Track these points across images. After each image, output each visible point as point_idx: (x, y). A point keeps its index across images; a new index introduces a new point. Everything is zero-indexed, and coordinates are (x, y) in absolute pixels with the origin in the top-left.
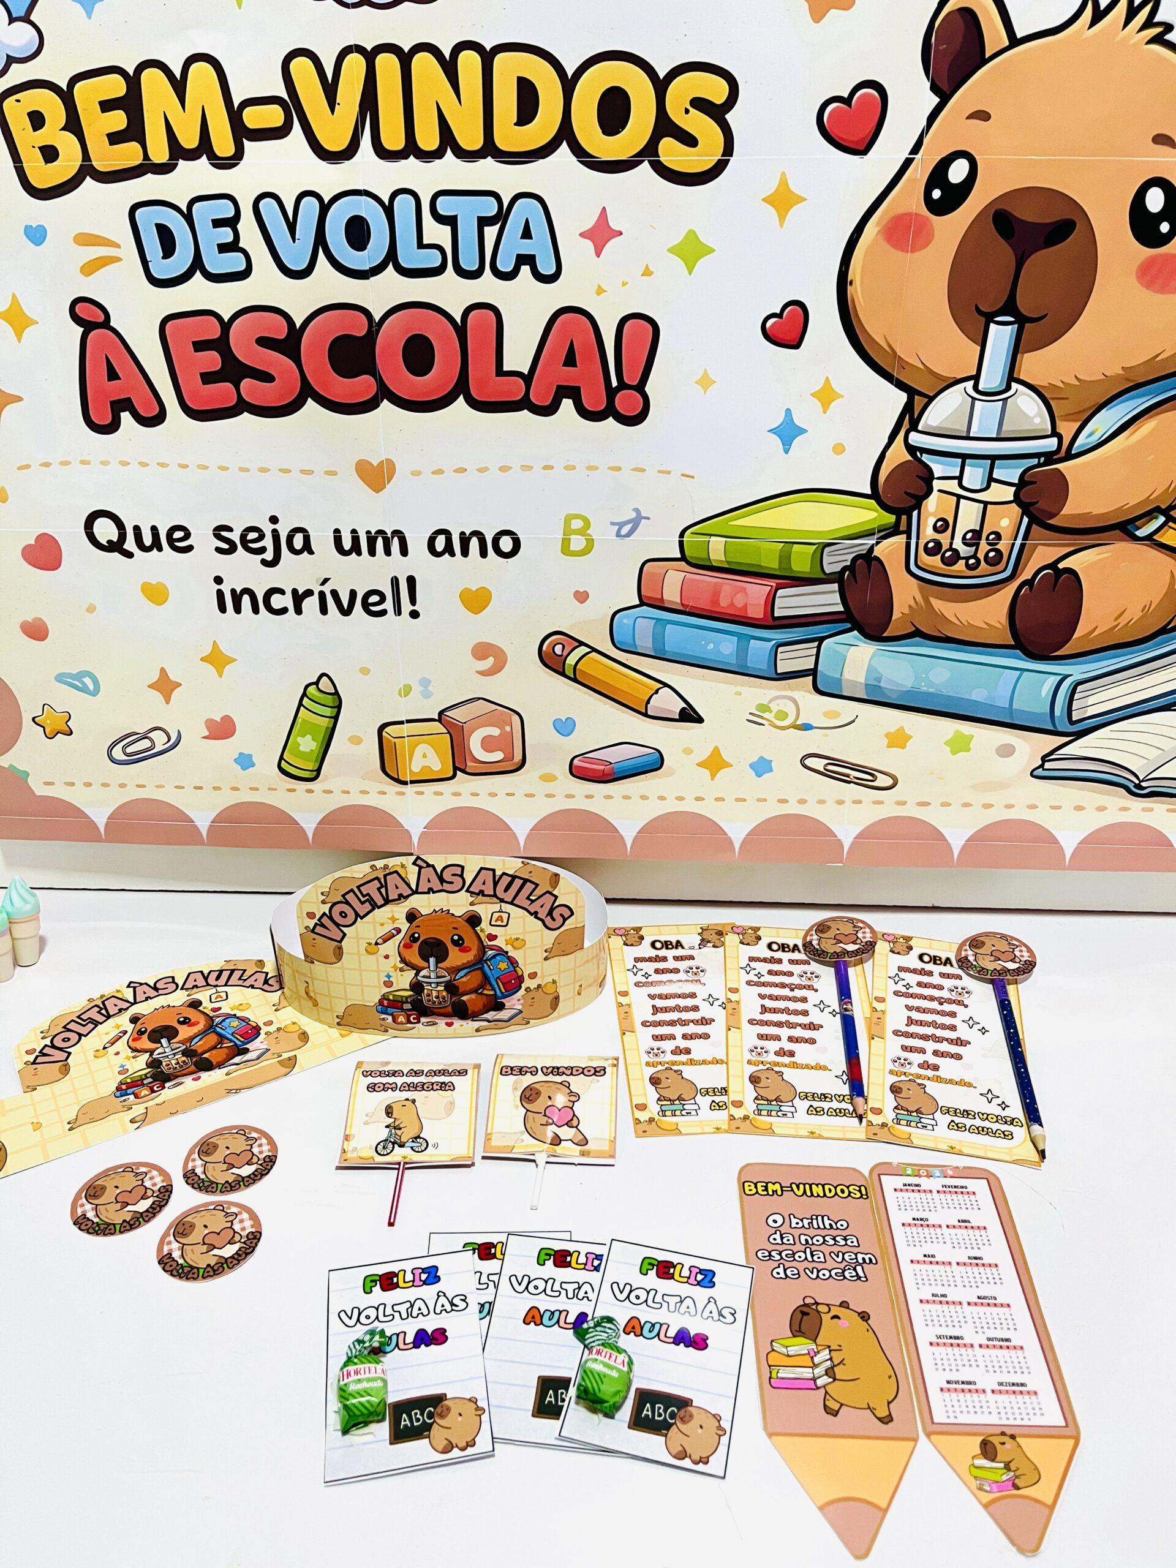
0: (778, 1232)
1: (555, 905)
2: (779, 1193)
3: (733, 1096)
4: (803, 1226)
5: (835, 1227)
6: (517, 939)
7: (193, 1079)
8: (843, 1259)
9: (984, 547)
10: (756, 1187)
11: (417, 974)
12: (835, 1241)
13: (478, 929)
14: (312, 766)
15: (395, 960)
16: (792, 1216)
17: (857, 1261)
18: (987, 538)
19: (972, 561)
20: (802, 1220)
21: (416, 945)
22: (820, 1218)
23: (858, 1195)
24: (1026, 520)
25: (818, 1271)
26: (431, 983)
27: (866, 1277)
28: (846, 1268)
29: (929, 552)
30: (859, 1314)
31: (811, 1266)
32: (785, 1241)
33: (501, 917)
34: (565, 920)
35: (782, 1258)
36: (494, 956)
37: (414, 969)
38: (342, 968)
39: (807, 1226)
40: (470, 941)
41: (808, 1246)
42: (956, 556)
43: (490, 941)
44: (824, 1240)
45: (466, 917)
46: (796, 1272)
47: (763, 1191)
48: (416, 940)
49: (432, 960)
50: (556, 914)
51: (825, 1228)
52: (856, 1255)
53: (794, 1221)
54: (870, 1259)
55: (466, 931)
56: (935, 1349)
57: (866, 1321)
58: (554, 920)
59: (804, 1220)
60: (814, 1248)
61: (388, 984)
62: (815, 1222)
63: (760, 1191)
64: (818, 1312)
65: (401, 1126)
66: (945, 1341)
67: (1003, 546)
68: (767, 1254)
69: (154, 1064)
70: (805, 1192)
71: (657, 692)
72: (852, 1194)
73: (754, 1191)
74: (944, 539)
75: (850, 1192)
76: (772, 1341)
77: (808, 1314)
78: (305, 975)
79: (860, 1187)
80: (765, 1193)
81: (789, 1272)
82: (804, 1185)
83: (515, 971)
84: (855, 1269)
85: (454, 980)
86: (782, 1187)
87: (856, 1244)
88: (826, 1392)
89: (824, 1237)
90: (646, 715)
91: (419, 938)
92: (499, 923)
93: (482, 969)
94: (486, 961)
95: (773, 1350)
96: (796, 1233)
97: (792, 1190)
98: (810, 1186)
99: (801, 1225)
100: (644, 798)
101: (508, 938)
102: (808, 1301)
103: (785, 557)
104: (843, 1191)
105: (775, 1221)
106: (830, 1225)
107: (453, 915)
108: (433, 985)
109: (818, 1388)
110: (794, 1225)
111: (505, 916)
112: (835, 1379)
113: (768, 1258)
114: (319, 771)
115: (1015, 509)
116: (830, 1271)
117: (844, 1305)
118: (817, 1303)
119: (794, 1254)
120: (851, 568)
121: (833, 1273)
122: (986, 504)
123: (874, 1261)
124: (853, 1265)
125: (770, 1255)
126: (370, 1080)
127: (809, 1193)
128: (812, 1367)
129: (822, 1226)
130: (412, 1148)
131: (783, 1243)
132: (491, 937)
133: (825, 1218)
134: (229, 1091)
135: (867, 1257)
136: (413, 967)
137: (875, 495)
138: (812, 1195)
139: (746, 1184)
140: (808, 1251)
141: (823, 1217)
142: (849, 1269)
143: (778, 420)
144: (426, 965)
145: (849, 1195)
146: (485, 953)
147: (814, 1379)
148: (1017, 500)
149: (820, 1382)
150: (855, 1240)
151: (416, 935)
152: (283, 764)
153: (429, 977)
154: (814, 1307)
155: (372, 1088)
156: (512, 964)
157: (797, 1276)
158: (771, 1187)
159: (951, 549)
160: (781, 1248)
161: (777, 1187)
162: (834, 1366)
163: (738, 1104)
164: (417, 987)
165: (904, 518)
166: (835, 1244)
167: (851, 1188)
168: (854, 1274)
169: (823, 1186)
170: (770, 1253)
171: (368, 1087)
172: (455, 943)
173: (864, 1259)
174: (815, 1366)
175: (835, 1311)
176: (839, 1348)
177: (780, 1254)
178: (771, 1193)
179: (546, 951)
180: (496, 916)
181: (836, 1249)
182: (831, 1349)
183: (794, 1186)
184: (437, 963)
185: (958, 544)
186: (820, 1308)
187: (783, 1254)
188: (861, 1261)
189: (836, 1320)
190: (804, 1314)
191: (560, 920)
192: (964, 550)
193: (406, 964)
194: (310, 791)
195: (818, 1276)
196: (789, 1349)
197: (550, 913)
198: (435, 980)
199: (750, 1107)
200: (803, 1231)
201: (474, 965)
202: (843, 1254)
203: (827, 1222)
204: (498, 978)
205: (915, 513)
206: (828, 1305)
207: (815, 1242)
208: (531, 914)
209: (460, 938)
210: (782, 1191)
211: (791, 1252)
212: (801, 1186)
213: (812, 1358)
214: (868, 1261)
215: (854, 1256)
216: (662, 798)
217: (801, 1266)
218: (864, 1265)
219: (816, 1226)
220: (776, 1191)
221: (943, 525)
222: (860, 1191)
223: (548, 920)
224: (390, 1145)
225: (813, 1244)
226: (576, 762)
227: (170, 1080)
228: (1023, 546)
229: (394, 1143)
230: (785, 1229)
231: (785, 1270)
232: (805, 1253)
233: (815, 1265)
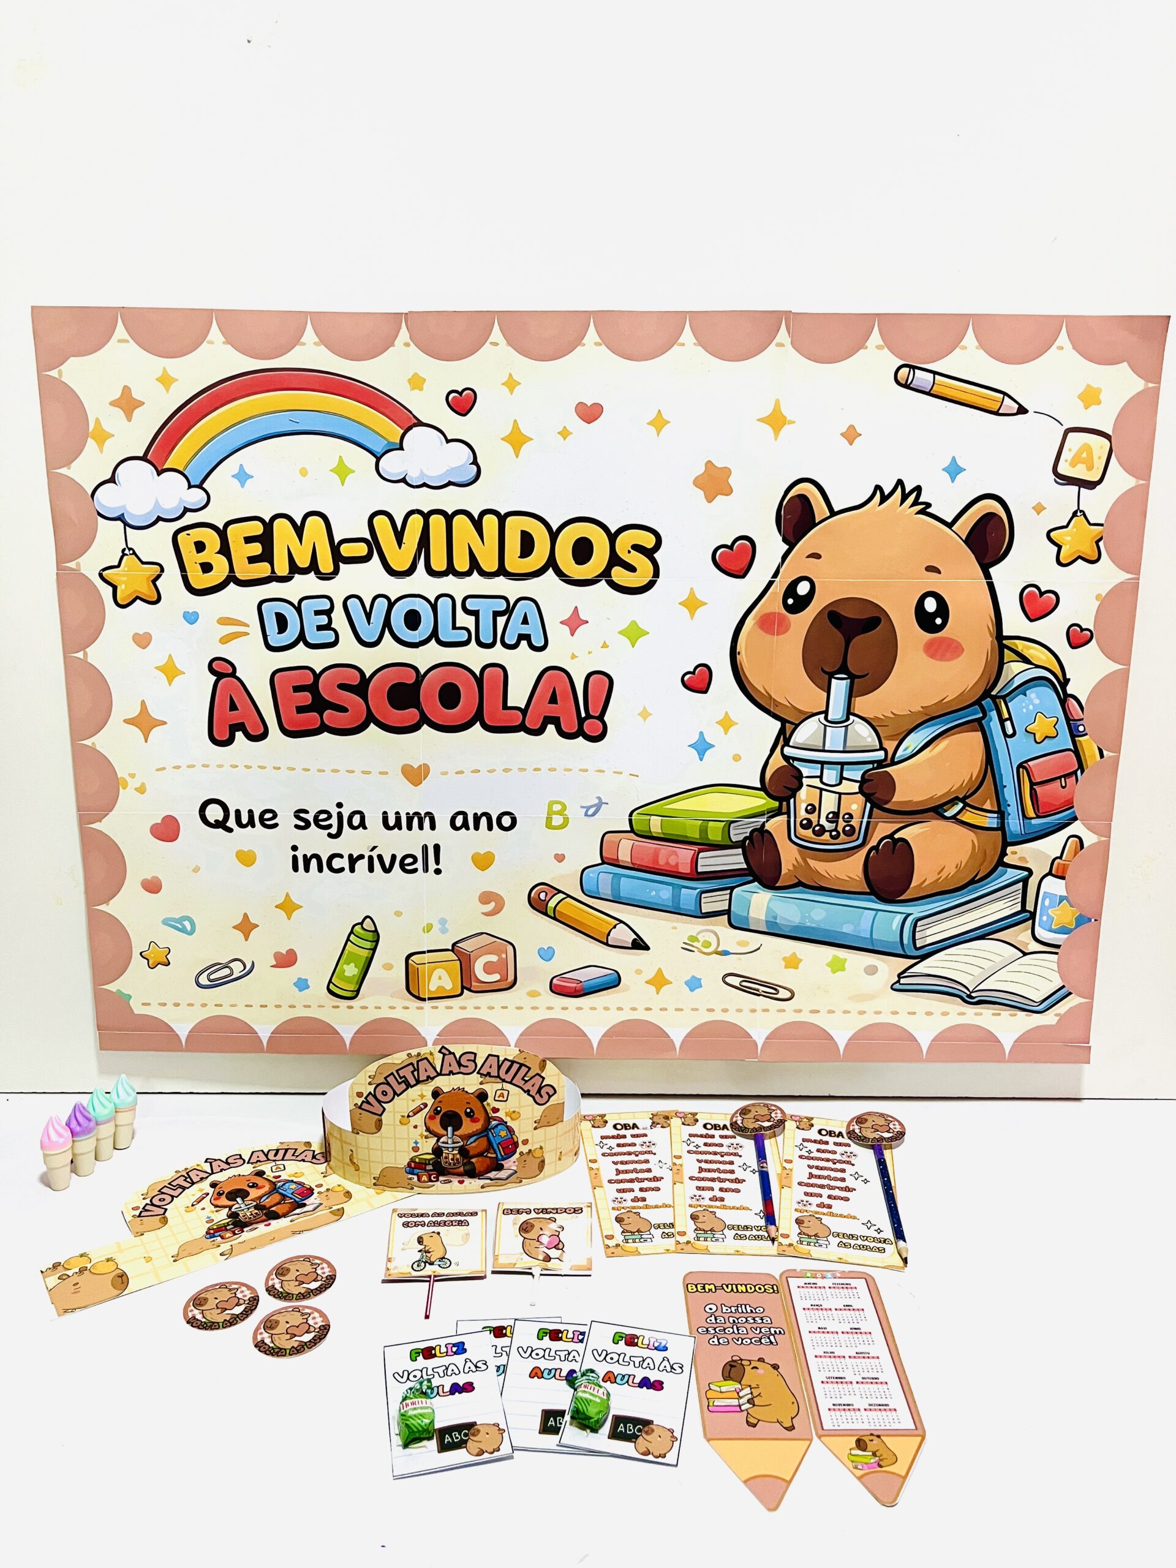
0: (713, 1316)
1: (543, 1084)
2: (714, 1290)
3: (678, 1228)
4: (731, 1312)
5: (754, 1311)
6: (514, 1112)
7: (265, 1225)
8: (761, 1332)
9: (841, 824)
10: (696, 1287)
11: (438, 1141)
12: (755, 1320)
13: (485, 1103)
14: (353, 987)
15: (422, 1129)
16: (723, 1305)
17: (770, 1333)
18: (843, 818)
19: (834, 833)
20: (730, 1308)
21: (438, 1117)
22: (743, 1306)
23: (772, 1291)
24: (869, 805)
25: (742, 1340)
26: (448, 1148)
27: (777, 1343)
28: (763, 1337)
29: (803, 827)
30: (771, 1365)
31: (737, 1337)
32: (718, 1321)
33: (503, 1094)
34: (550, 1097)
35: (716, 1332)
36: (497, 1126)
37: (436, 1136)
38: (381, 1137)
39: (734, 1311)
40: (479, 1115)
41: (735, 1324)
42: (823, 830)
43: (494, 1113)
44: (747, 1320)
45: (476, 1094)
46: (726, 1341)
47: (701, 1289)
48: (438, 1113)
49: (450, 1129)
50: (543, 1092)
51: (747, 1312)
52: (770, 1329)
53: (724, 1309)
54: (780, 1332)
55: (476, 1104)
56: (825, 1385)
57: (777, 1370)
58: (541, 1096)
59: (732, 1308)
60: (739, 1325)
61: (416, 1149)
62: (740, 1309)
63: (699, 1290)
64: (743, 1365)
65: (430, 1250)
66: (832, 1380)
67: (855, 822)
68: (705, 1330)
69: (233, 1215)
70: (732, 1290)
71: (615, 927)
73: (695, 1289)
74: (814, 818)
75: (765, 1289)
76: (710, 1383)
77: (735, 1366)
78: (350, 1144)
79: (772, 1286)
80: (703, 1291)
81: (721, 1341)
82: (732, 1285)
83: (512, 1138)
84: (769, 1338)
85: (466, 1145)
86: (715, 1287)
87: (769, 1322)
88: (748, 1413)
89: (746, 1318)
90: (607, 944)
91: (441, 1111)
92: (501, 1099)
93: (487, 1136)
94: (490, 1130)
95: (710, 1389)
96: (726, 1316)
97: (723, 1289)
98: (736, 1285)
99: (729, 1311)
100: (606, 1009)
101: (508, 1110)
102: (736, 1358)
103: (704, 831)
104: (760, 1289)
105: (711, 1309)
106: (751, 1310)
107: (467, 1092)
108: (450, 1150)
110: (724, 1311)
111: (505, 1093)
112: (754, 1406)
113: (706, 1332)
114: (358, 991)
115: (860, 798)
116: (751, 1339)
117: (761, 1360)
118: (741, 1360)
119: (725, 1329)
120: (750, 838)
121: (753, 1340)
122: (840, 794)
123: (783, 1332)
124: (768, 1335)
125: (707, 1330)
126: (404, 1219)
127: (735, 1290)
128: (738, 1399)
129: (745, 1311)
130: (439, 1265)
131: (717, 1323)
132: (495, 1110)
133: (748, 1306)
134: (294, 1233)
135: (777, 1330)
136: (435, 1134)
137: (763, 788)
138: (738, 1291)
139: (689, 1286)
140: (735, 1327)
141: (745, 1305)
143: (695, 738)
144: (445, 1133)
145: (765, 1291)
146: (489, 1123)
147: (740, 1406)
148: (861, 791)
150: (769, 1319)
151: (439, 1109)
152: (332, 987)
153: (447, 1143)
154: (740, 1362)
155: (406, 1225)
156: (510, 1132)
157: (727, 1343)
158: (707, 1287)
159: (819, 825)
160: (715, 1326)
161: (712, 1287)
162: (754, 1397)
163: (683, 1234)
164: (437, 1151)
165: (785, 803)
166: (754, 1322)
167: (766, 1287)
168: (768, 1340)
169: (746, 1286)
170: (707, 1329)
171: (403, 1225)
172: (467, 1115)
173: (775, 1332)
174: (740, 1398)
175: (754, 1364)
176: (757, 1387)
177: (715, 1329)
178: (707, 1290)
179: (535, 1122)
180: (499, 1093)
181: (755, 1326)
182: (751, 1387)
183: (724, 1286)
184: (454, 1131)
185: (823, 821)
186: (743, 1362)
187: (717, 1330)
188: (773, 1332)
189: (755, 1370)
190: (732, 1366)
191: (546, 1097)
192: (828, 826)
193: (431, 1133)
194: (350, 1007)
195: (742, 1343)
196: (721, 1388)
197: (539, 1092)
198: (451, 1146)
199: (691, 1235)
200: (731, 1314)
201: (481, 1132)
202: (760, 1329)
203: (749, 1309)
204: (499, 1143)
205: (792, 801)
206: (749, 1360)
207: (740, 1321)
208: (525, 1092)
209: (472, 1111)
210: (716, 1289)
211: (723, 1328)
212: (730, 1286)
213: (738, 1393)
214: (778, 1332)
215: (768, 1330)
216: (620, 1009)
217: (730, 1337)
218: (776, 1336)
219: (740, 1311)
220: (711, 1289)
221: (812, 809)
222: (773, 1288)
223: (537, 1097)
224: (423, 1264)
225: (738, 1323)
226: (555, 981)
227: (247, 1226)
228: (868, 823)
229: (425, 1263)
230: (718, 1313)
231: (718, 1340)
232: (733, 1328)
233: (739, 1335)
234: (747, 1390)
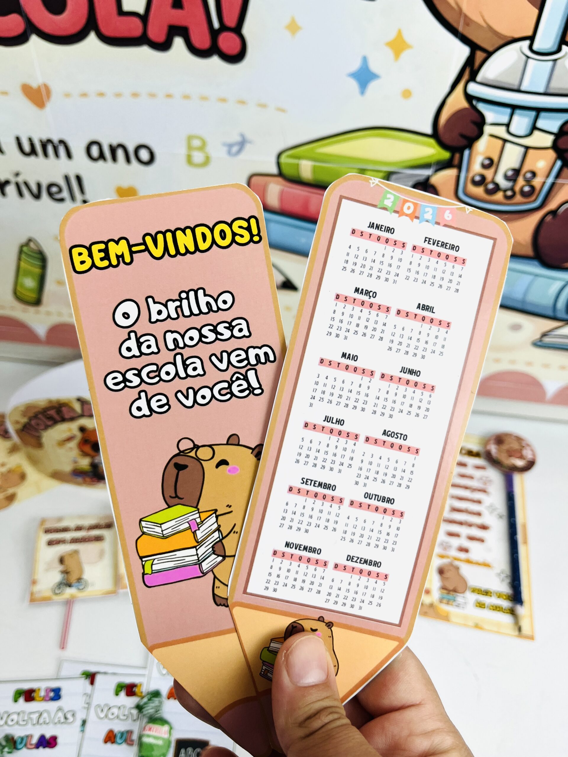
0: (133, 335)
2: (128, 259)
4: (169, 316)
5: (214, 307)
8: (229, 362)
10: (91, 255)
12: (217, 333)
16: (150, 300)
17: (249, 363)
20: (166, 306)
22: (192, 295)
25: (195, 394)
27: (260, 388)
28: (234, 379)
30: (252, 449)
31: (184, 385)
32: (144, 349)
35: (142, 381)
39: (174, 315)
41: (178, 351)
44: (201, 336)
46: (164, 401)
47: (102, 259)
51: (200, 312)
52: (246, 352)
53: (154, 309)
54: (266, 354)
59: (170, 304)
60: (187, 352)
62: (185, 304)
63: (98, 262)
64: (198, 460)
68: (120, 378)
70: (166, 249)
72: (238, 238)
73: (89, 263)
75: (234, 234)
76: (141, 520)
77: (184, 467)
80: (106, 263)
81: (154, 405)
82: (164, 234)
84: (246, 379)
86: (130, 247)
87: (245, 331)
88: (215, 577)
89: (200, 331)
95: (144, 533)
96: (158, 329)
97: (147, 249)
98: (174, 233)
99: (164, 315)
102: (186, 445)
105: (126, 315)
106: (208, 304)
109: (205, 574)
110: (154, 317)
112: (224, 557)
113: (122, 385)
116: (211, 389)
117: (233, 440)
118: (196, 447)
119: (159, 370)
121: (216, 390)
123: (272, 358)
124: (243, 371)
125: (125, 380)
127: (172, 251)
128: (195, 547)
129: (196, 311)
131: (142, 354)
133: (200, 293)
138: (178, 252)
139: (75, 251)
140: (179, 359)
141: (196, 292)
142: (238, 379)
145: (233, 241)
147: (199, 563)
149: (205, 566)
150: (244, 324)
154: (193, 454)
157: (166, 407)
158: (113, 250)
160: (138, 363)
161: (123, 247)
162: (223, 538)
166: (217, 339)
168: (245, 386)
169: (193, 230)
170: (124, 375)
173: (257, 356)
174: (199, 543)
175: (222, 453)
176: (229, 510)
177: (139, 375)
178: (114, 262)
181: (217, 348)
182: (218, 513)
183: (149, 241)
186: (201, 453)
187: (144, 374)
188: (253, 361)
189: (223, 467)
190: (180, 467)
195: (195, 402)
196: (164, 527)
200: (170, 325)
202: (229, 355)
203: (203, 301)
206: (210, 446)
207: (189, 342)
210: (131, 253)
211: (154, 368)
212: (160, 238)
214: (263, 360)
215: (243, 355)
217: (170, 389)
218: (259, 367)
219: (187, 312)
220: (122, 256)
222: (249, 229)
225: (185, 345)
230: (142, 327)
231: (148, 402)
232: (175, 364)
233: (189, 382)
234: (211, 523)
